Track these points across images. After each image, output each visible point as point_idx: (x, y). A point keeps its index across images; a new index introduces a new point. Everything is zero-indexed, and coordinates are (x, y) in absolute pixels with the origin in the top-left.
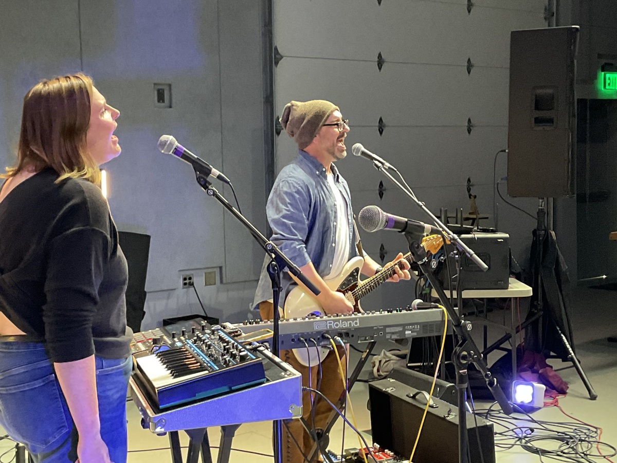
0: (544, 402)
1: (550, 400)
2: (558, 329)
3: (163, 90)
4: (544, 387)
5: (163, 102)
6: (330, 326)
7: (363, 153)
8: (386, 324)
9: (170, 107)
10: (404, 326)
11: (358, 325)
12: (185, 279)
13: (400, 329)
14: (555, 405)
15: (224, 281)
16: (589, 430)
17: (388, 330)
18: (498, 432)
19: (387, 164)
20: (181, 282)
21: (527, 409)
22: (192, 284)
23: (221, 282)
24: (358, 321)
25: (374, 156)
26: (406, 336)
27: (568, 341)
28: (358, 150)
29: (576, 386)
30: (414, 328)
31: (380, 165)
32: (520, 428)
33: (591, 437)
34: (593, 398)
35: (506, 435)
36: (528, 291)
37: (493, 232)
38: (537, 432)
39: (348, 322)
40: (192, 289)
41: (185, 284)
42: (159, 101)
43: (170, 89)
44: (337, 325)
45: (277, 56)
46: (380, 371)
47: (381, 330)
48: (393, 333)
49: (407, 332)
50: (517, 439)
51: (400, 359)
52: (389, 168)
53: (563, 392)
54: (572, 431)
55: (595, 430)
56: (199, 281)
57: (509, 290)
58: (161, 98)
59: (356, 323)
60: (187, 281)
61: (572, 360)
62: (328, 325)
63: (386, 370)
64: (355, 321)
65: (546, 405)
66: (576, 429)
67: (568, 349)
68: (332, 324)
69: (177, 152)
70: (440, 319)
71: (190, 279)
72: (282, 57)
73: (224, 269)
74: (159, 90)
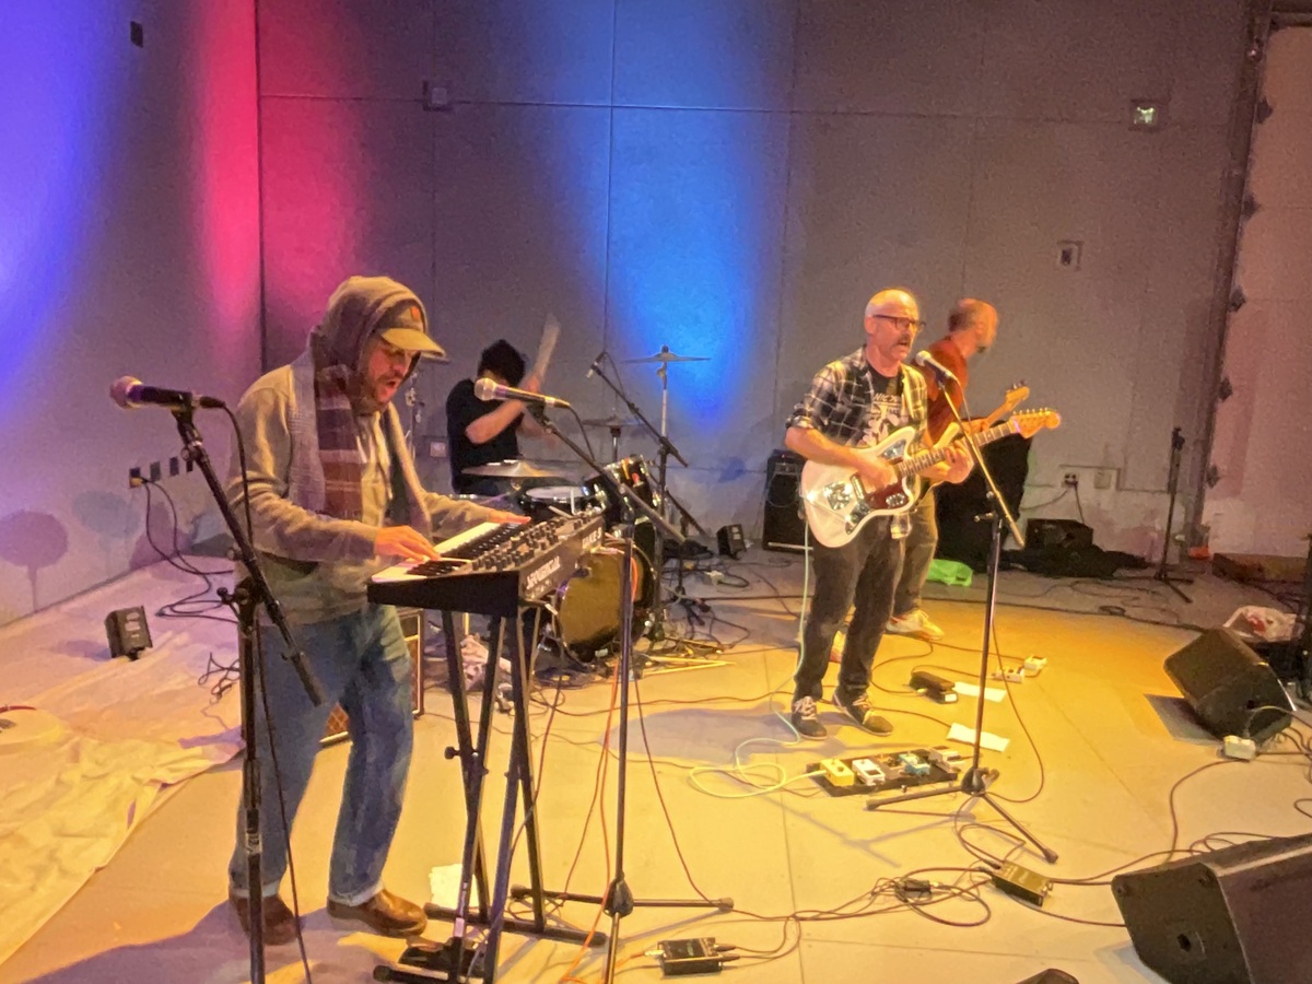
3: (1071, 249)
5: (1069, 264)
9: (1078, 268)
12: (1067, 477)
15: (1121, 485)
20: (1060, 479)
22: (1075, 484)
23: (1119, 488)
40: (1072, 489)
41: (1067, 482)
42: (1062, 263)
43: (1080, 249)
45: (1251, 206)
56: (1086, 481)
58: (1066, 257)
60: (1071, 480)
71: (1074, 477)
72: (1257, 208)
73: (1122, 472)
74: (1064, 252)
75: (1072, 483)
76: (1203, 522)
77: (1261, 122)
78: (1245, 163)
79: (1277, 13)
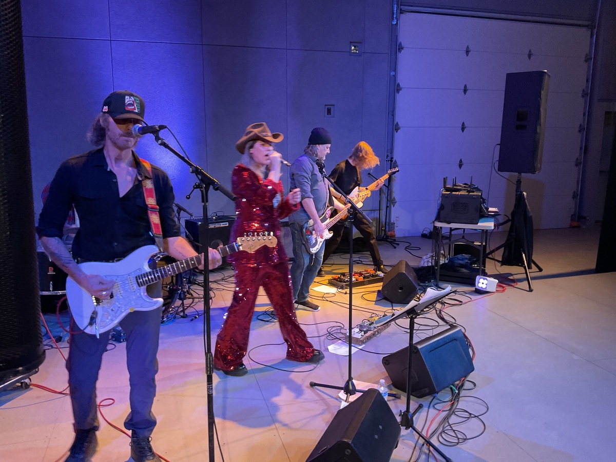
1: (500, 289)
2: (522, 249)
3: (330, 108)
4: (497, 281)
5: (330, 114)
9: (334, 117)
14: (504, 292)
27: (526, 258)
29: (521, 284)
34: (531, 290)
42: (328, 114)
43: (334, 108)
58: (329, 112)
65: (497, 291)
67: (524, 261)
72: (401, 89)
74: (328, 109)
76: (392, 221)
77: (400, 52)
78: (395, 70)
79: (402, 7)
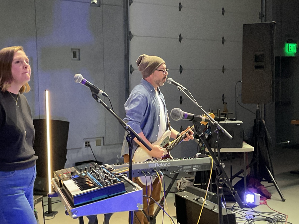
0: (260, 203)
1: (262, 202)
2: (266, 167)
3: (76, 52)
4: (260, 195)
5: (76, 57)
6: (157, 166)
7: (172, 82)
8: (183, 165)
9: (79, 60)
10: (192, 165)
11: (170, 165)
12: (86, 143)
13: (190, 167)
14: (265, 204)
16: (281, 216)
17: (184, 168)
18: (238, 217)
19: (184, 88)
20: (84, 144)
21: (252, 206)
22: (89, 146)
23: (104, 144)
24: (170, 163)
25: (178, 84)
26: (193, 171)
27: (271, 173)
28: (170, 81)
29: (275, 195)
30: (197, 167)
31: (180, 88)
32: (248, 215)
33: (283, 219)
34: (283, 200)
35: (241, 219)
36: (252, 149)
37: (235, 120)
38: (257, 217)
39: (165, 164)
40: (89, 148)
41: (86, 145)
42: (74, 57)
43: (79, 52)
44: (160, 165)
45: (131, 36)
46: (181, 188)
47: (181, 168)
48: (187, 169)
49: (194, 169)
50: (247, 220)
51: (190, 181)
52: (185, 89)
53: (269, 198)
54: (273, 216)
55: (284, 216)
56: (93, 144)
57: (243, 148)
58: (75, 56)
59: (169, 164)
60: (87, 144)
61: (273, 182)
62: (156, 165)
63: (184, 187)
64: (168, 163)
65: (261, 204)
66: (275, 216)
67: (271, 177)
68: (157, 165)
69: (83, 82)
70: (209, 162)
71: (89, 143)
72: (133, 36)
73: (105, 138)
74: (74, 52)
75: (88, 145)
